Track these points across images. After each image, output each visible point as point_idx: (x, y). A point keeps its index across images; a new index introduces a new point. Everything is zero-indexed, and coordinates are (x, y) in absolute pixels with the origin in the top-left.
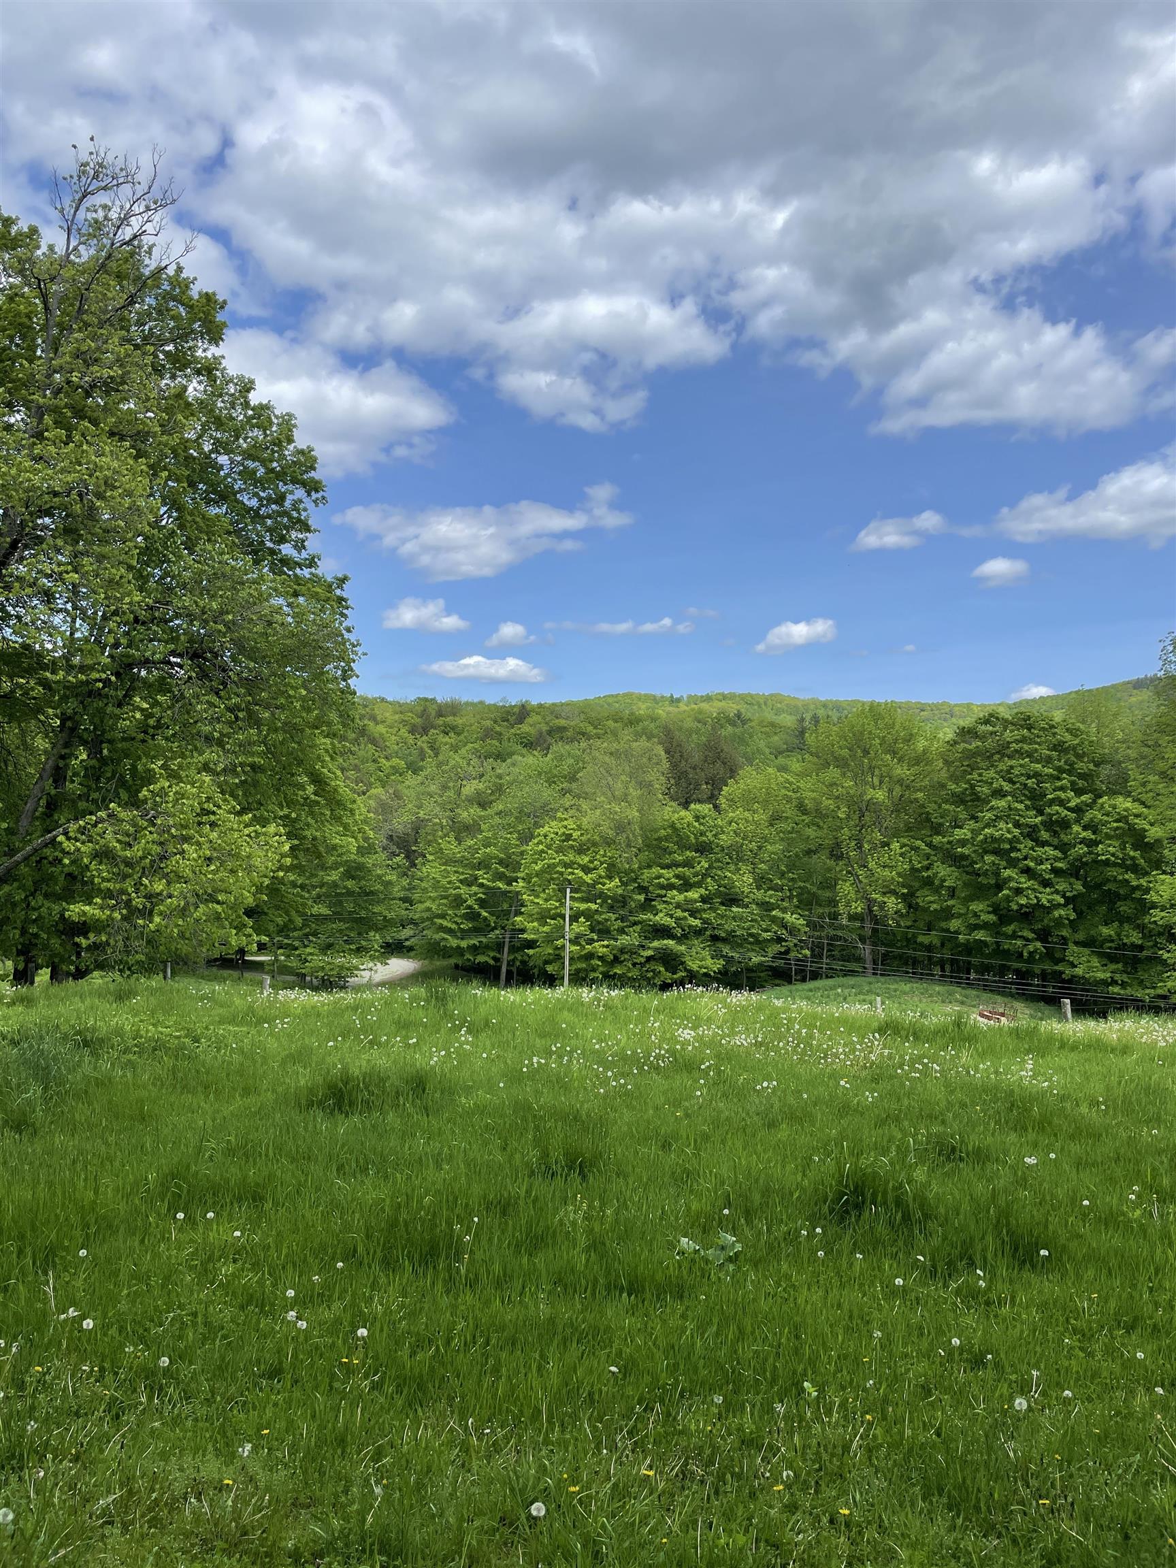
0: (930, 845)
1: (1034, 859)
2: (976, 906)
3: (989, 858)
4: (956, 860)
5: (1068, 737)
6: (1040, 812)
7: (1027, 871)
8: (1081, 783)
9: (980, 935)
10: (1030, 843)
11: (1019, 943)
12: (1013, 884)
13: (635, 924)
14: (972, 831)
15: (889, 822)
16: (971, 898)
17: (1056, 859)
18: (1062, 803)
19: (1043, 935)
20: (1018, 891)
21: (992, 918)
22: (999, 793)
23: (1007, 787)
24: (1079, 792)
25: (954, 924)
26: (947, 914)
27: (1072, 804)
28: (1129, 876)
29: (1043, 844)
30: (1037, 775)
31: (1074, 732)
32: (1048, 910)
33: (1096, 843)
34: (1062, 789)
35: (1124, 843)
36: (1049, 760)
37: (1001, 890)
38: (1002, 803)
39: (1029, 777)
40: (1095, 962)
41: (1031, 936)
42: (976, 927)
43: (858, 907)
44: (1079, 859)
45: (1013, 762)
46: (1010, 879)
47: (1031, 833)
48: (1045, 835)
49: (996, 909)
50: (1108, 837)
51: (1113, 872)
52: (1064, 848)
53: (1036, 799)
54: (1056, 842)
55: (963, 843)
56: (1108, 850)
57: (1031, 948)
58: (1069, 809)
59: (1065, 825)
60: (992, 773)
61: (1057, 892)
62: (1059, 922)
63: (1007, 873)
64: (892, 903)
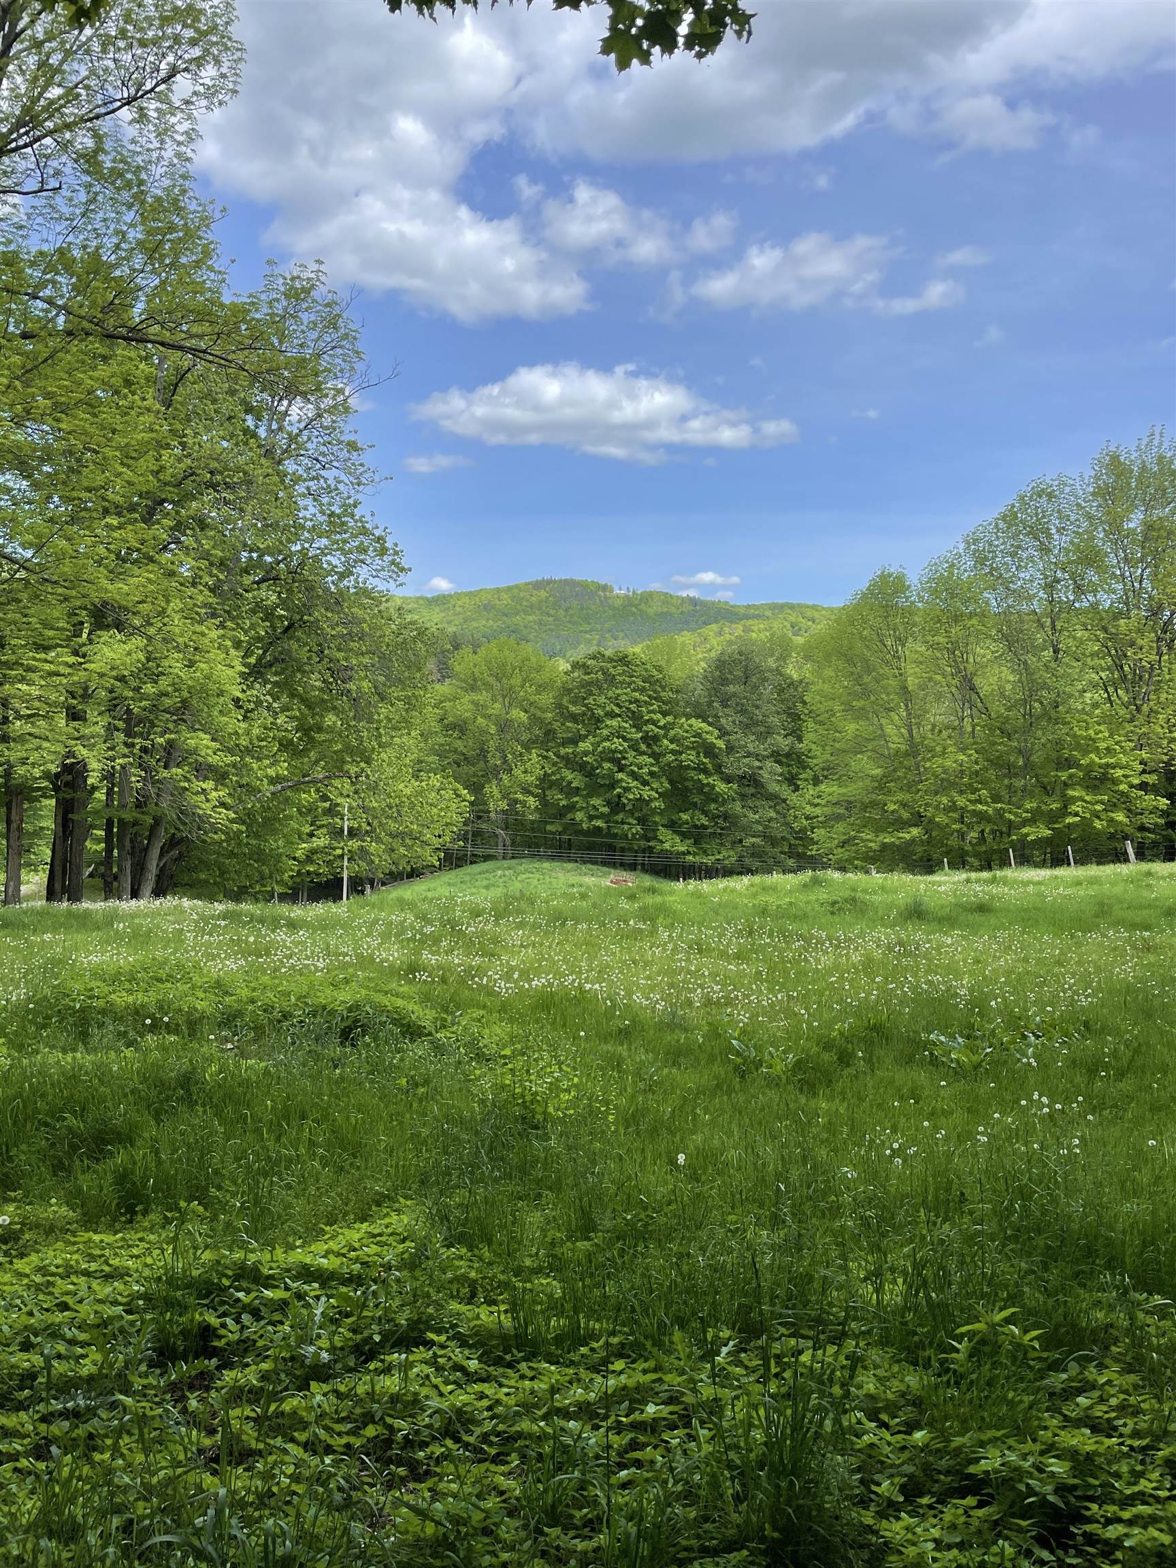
0: (558, 756)
1: (637, 765)
2: (596, 801)
3: (607, 765)
4: (582, 768)
5: (656, 673)
6: (639, 729)
7: (634, 776)
8: (665, 707)
9: (599, 823)
10: (634, 753)
11: (626, 827)
12: (624, 784)
13: (323, 826)
14: (592, 744)
15: (525, 737)
16: (590, 795)
17: (652, 765)
18: (654, 723)
19: (642, 821)
20: (627, 789)
21: (606, 810)
22: (612, 715)
23: (617, 710)
24: (665, 714)
25: (579, 816)
26: (572, 808)
27: (661, 723)
28: (702, 777)
29: (643, 753)
30: (637, 701)
31: (659, 669)
32: (648, 803)
33: (681, 753)
34: (653, 712)
35: (698, 753)
36: (642, 690)
37: (614, 789)
38: (614, 723)
39: (631, 702)
40: (678, 839)
41: (635, 822)
42: (597, 817)
43: (504, 805)
44: (669, 764)
45: (619, 691)
46: (622, 780)
47: (634, 747)
48: (643, 747)
49: (609, 803)
50: (688, 748)
51: (692, 774)
52: (656, 756)
53: (637, 721)
54: (650, 751)
55: (586, 753)
56: (689, 758)
57: (634, 831)
58: (659, 727)
59: (656, 739)
60: (602, 700)
61: (652, 789)
62: (653, 811)
63: (620, 776)
64: (532, 802)
